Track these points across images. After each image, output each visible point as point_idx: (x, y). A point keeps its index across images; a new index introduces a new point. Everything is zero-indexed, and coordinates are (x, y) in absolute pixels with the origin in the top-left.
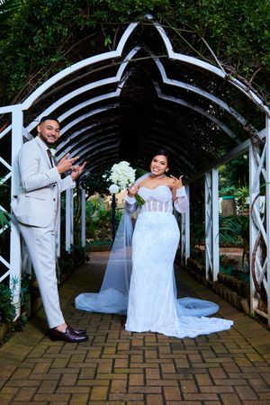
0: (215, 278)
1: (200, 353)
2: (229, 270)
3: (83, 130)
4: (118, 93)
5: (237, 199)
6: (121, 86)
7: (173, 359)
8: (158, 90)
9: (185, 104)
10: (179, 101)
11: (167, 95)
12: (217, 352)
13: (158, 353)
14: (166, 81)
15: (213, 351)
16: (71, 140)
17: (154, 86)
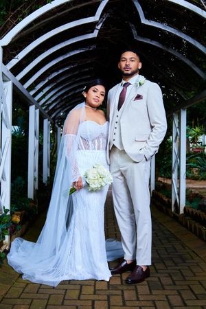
0: (182, 211)
1: (180, 294)
2: (195, 204)
3: (61, 71)
4: (95, 34)
5: (190, 137)
6: (99, 27)
7: (154, 302)
8: (134, 32)
9: (160, 46)
10: (154, 43)
11: (143, 36)
12: (196, 293)
13: (137, 293)
14: (144, 21)
15: (192, 291)
16: (49, 80)
17: (130, 29)
